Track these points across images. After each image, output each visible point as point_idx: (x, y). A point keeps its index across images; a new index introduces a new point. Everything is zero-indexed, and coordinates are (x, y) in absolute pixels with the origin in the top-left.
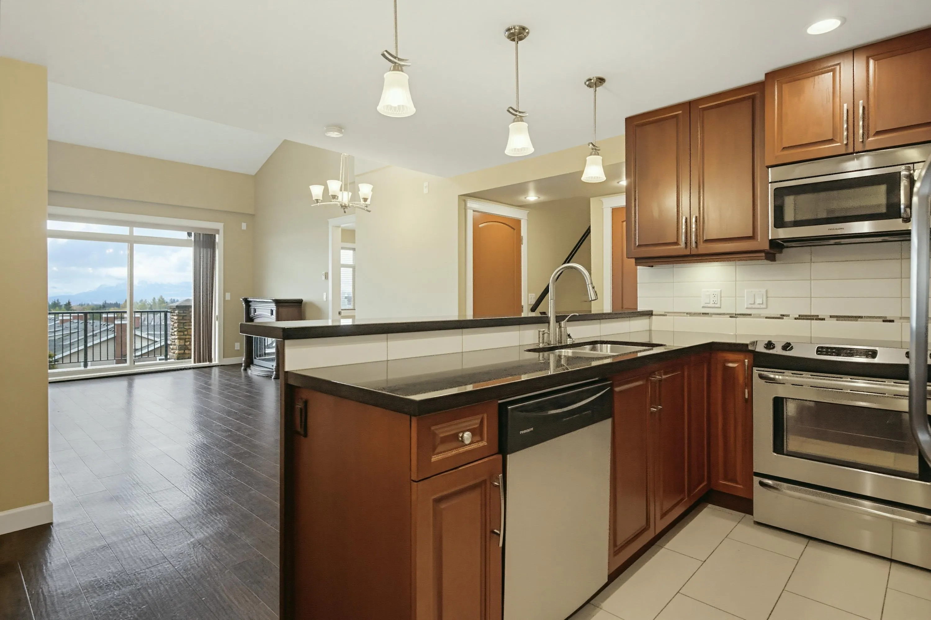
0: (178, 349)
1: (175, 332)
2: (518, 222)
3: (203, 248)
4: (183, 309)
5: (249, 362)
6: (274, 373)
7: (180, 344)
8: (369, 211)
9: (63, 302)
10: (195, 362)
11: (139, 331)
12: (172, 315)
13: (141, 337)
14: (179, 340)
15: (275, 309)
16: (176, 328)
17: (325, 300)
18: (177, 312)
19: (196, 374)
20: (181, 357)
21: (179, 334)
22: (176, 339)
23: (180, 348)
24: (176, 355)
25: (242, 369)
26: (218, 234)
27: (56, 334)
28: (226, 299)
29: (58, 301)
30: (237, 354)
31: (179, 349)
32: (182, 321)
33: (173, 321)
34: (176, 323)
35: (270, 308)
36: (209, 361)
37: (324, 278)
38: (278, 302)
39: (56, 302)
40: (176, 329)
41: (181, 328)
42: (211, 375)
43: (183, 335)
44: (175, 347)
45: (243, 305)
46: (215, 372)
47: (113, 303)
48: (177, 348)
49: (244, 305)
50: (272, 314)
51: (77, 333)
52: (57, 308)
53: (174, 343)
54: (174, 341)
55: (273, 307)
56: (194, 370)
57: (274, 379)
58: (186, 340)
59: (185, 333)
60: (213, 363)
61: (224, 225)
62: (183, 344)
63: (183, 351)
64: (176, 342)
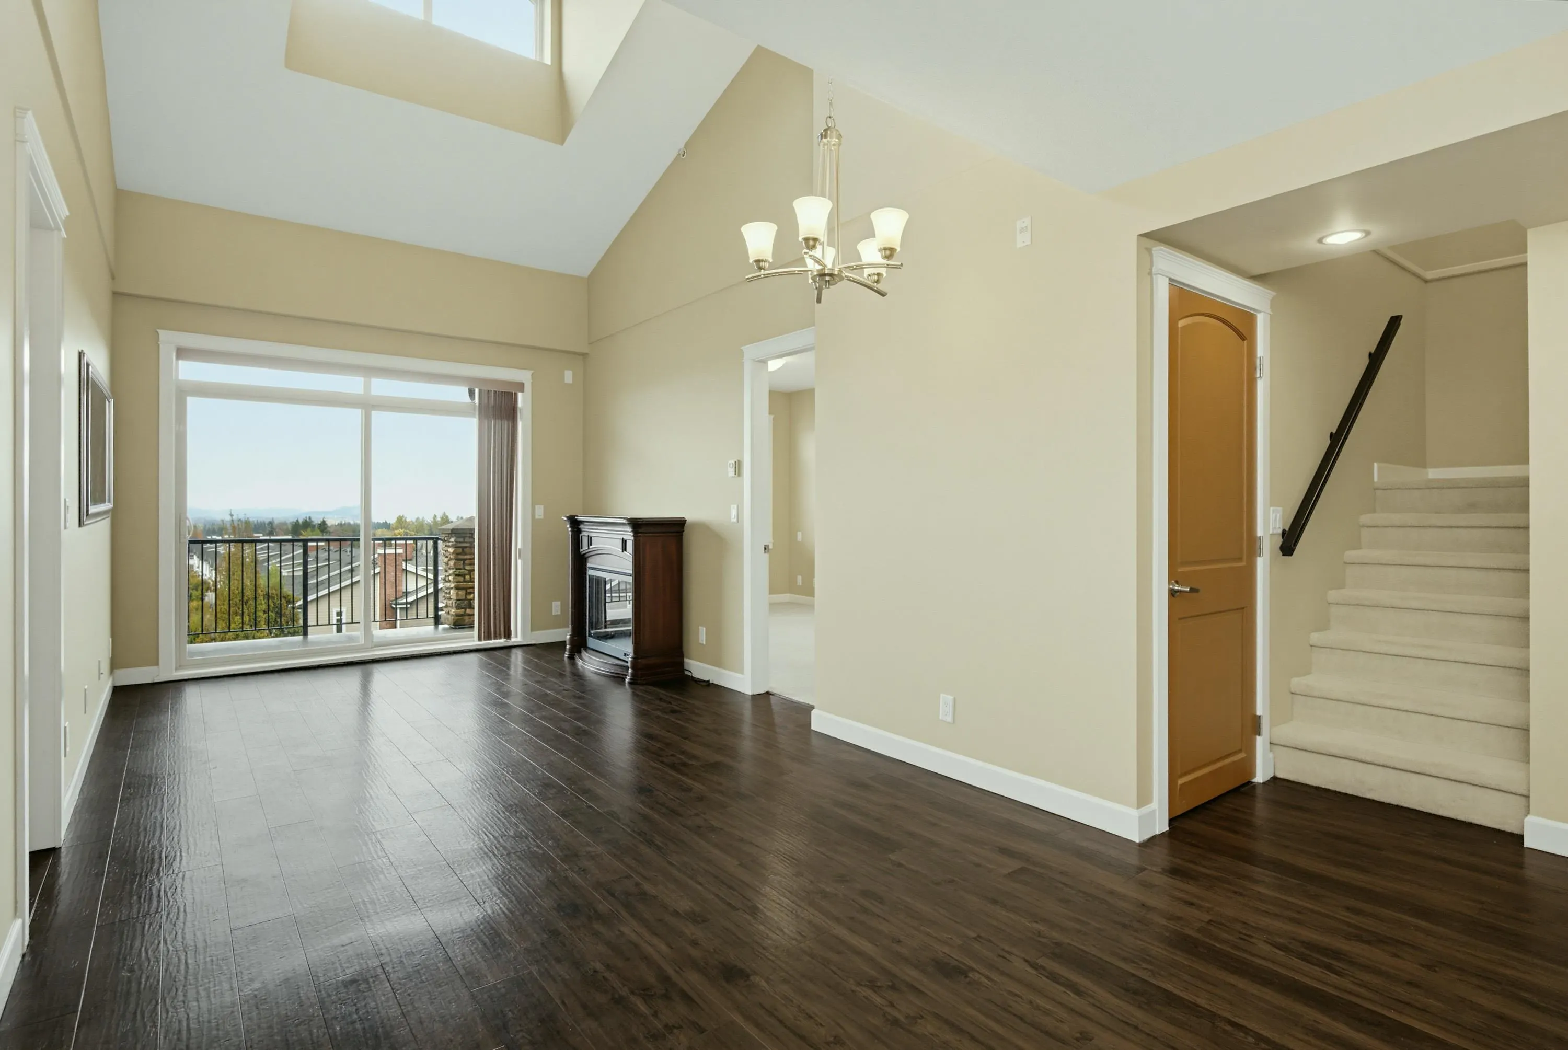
0: (456, 608)
1: (450, 575)
2: (1248, 317)
3: (498, 419)
4: (462, 535)
5: (579, 645)
6: (630, 671)
7: (460, 598)
8: (883, 294)
10: (480, 639)
11: (412, 564)
12: (446, 546)
13: (417, 575)
14: (457, 591)
15: (632, 538)
16: (452, 569)
17: (735, 520)
18: (452, 540)
19: (484, 666)
20: (460, 624)
21: (457, 580)
22: (452, 588)
23: (458, 604)
24: (452, 617)
25: (566, 655)
26: (522, 391)
28: (537, 517)
29: (310, 518)
30: (556, 623)
31: (458, 608)
32: (460, 557)
33: (447, 557)
34: (451, 559)
35: (621, 537)
36: (505, 637)
37: (731, 472)
38: (637, 525)
39: (308, 520)
40: (451, 572)
41: (460, 569)
42: (509, 668)
43: (464, 581)
44: (450, 602)
45: (567, 528)
46: (517, 658)
47: (381, 522)
48: (454, 604)
49: (570, 529)
50: (624, 549)
51: (327, 567)
53: (448, 595)
54: (448, 591)
55: (628, 534)
56: (481, 655)
57: (630, 683)
58: (468, 591)
59: (464, 578)
60: (513, 642)
61: (532, 374)
62: (464, 598)
63: (463, 610)
64: (451, 594)
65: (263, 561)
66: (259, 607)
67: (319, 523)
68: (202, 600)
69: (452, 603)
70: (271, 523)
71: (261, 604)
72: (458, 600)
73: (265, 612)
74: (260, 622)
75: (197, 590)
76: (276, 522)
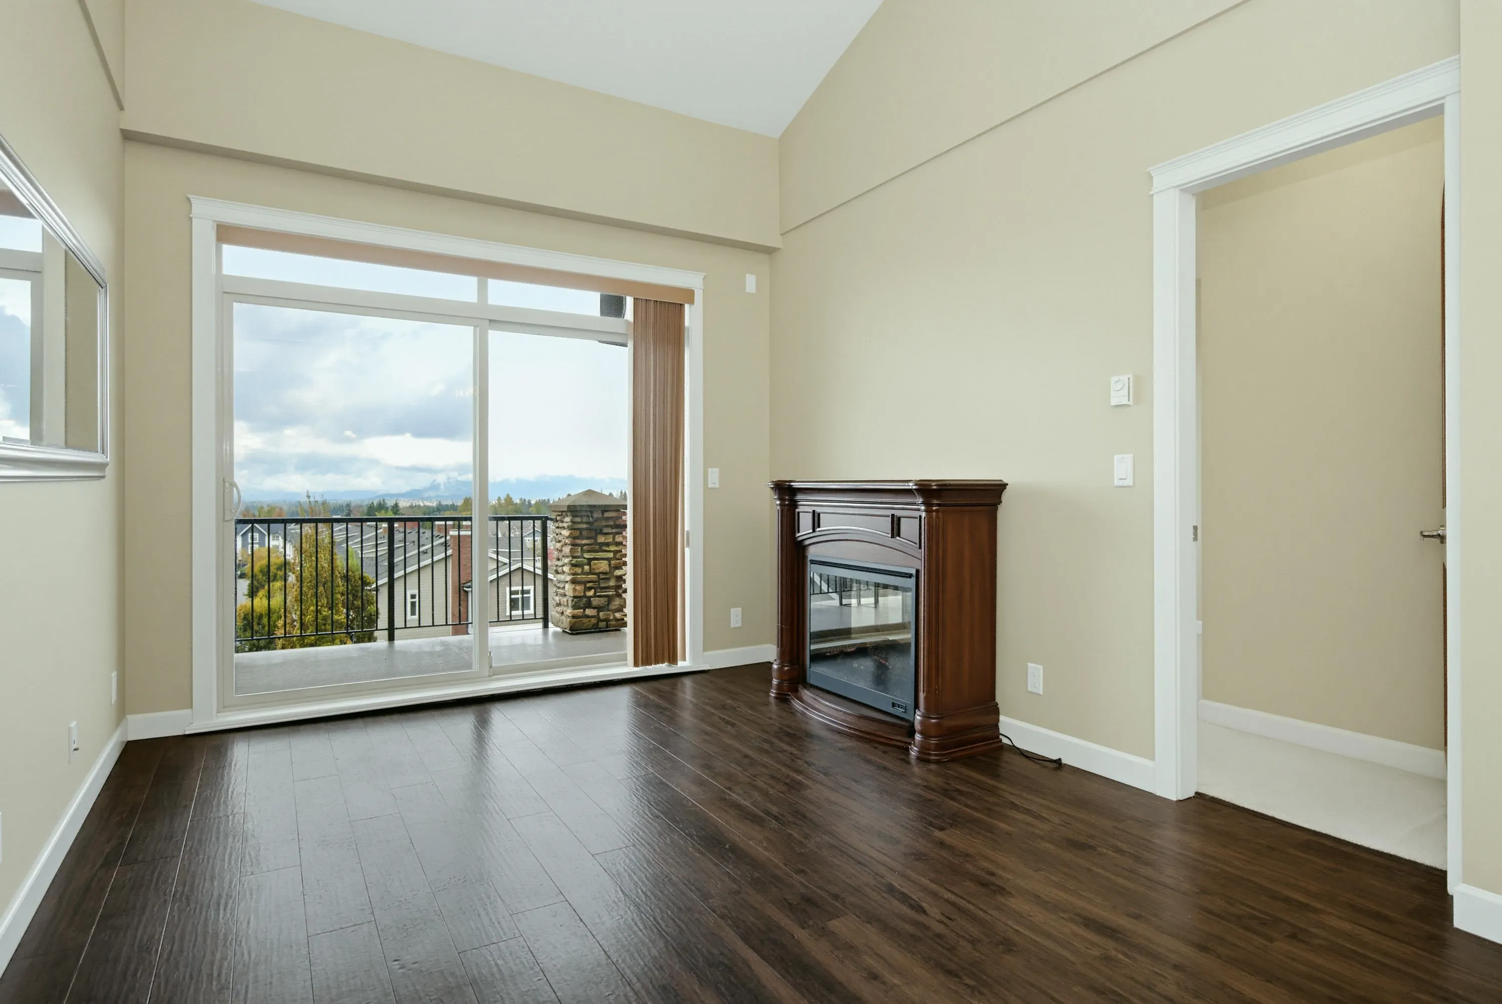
0: (572, 607)
1: (564, 565)
5: (794, 679)
6: (917, 737)
7: (577, 594)
9: (390, 503)
10: (636, 664)
12: (558, 527)
14: (573, 585)
15: (919, 514)
16: (567, 556)
17: (1126, 482)
18: (568, 519)
19: (641, 703)
21: (573, 572)
22: (567, 582)
23: (576, 603)
24: (569, 620)
25: (772, 695)
26: (692, 302)
27: (378, 549)
28: (710, 485)
29: (384, 500)
30: (736, 640)
31: (575, 607)
32: (578, 542)
33: (560, 541)
34: (566, 545)
35: (890, 512)
36: (669, 661)
38: (931, 492)
39: (382, 502)
40: (566, 560)
41: (578, 557)
42: (675, 704)
44: (565, 599)
45: (772, 501)
46: (687, 689)
48: (570, 602)
49: (777, 501)
50: (895, 531)
52: (383, 511)
53: (561, 591)
54: (561, 585)
56: (636, 687)
57: (921, 760)
58: (588, 585)
59: (583, 569)
60: (682, 667)
61: (704, 279)
62: (582, 594)
63: (582, 610)
64: (566, 588)
65: (341, 543)
66: (337, 590)
67: (392, 505)
68: (285, 580)
69: (568, 601)
70: (348, 505)
71: (339, 586)
72: (575, 597)
73: (342, 594)
74: (337, 604)
75: (281, 571)
76: (353, 504)
